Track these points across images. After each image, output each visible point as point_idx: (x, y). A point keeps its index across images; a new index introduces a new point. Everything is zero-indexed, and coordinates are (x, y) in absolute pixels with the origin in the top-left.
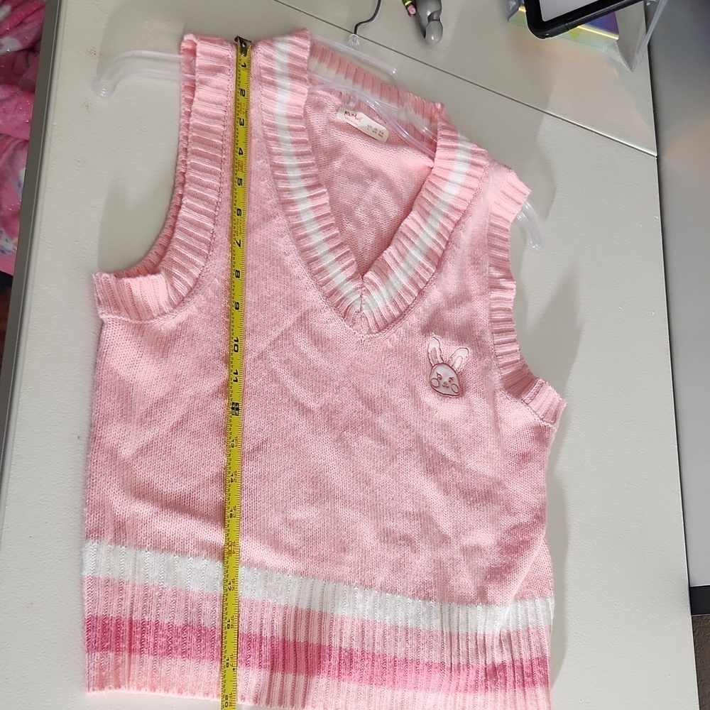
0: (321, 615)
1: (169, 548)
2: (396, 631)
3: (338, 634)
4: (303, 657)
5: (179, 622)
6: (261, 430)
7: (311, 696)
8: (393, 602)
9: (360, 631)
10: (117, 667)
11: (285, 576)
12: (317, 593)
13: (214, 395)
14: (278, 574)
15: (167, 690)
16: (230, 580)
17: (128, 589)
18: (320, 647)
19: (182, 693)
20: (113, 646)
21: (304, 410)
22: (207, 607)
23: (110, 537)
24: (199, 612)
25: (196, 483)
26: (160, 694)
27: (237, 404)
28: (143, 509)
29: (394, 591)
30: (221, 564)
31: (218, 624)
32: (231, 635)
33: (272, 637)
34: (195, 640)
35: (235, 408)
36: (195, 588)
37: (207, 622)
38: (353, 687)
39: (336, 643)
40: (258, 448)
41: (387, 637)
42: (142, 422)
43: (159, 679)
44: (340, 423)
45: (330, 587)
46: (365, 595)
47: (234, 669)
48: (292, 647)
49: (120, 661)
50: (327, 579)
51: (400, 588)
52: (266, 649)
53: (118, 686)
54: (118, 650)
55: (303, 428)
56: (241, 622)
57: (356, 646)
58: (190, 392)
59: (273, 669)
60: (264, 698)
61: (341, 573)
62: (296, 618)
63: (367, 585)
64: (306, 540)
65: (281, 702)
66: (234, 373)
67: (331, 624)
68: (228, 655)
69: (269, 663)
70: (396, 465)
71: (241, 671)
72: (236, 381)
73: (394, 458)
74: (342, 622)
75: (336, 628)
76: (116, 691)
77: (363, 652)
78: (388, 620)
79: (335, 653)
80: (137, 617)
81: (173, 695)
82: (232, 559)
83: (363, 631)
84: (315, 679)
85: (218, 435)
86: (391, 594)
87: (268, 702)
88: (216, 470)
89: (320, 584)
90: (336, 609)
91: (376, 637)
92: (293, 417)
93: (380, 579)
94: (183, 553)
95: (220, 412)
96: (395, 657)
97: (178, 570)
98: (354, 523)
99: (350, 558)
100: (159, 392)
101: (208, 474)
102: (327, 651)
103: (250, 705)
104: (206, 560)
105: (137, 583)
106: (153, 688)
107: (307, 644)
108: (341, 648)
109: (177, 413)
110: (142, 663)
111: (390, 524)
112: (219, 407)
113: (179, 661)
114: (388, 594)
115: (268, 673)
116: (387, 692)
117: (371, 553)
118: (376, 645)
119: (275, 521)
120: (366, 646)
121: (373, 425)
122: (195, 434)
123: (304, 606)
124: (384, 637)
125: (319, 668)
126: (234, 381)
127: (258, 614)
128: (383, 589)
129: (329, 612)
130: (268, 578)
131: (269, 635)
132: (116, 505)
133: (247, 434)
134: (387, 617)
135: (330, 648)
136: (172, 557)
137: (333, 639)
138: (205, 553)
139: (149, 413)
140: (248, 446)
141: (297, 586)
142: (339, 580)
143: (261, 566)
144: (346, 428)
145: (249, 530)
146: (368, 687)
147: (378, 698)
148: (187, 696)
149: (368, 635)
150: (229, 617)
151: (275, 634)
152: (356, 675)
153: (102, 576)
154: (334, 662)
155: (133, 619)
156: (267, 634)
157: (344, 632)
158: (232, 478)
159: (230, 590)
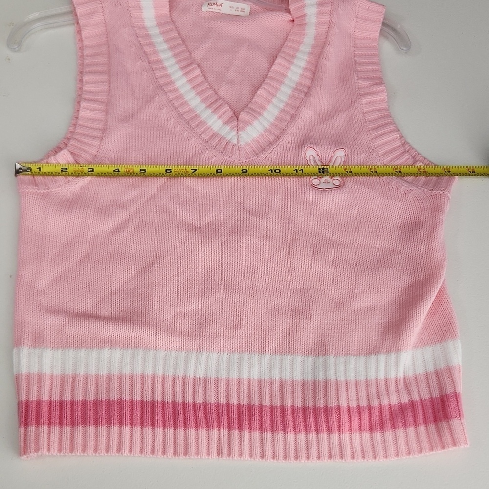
0: (218, 381)
1: (81, 346)
2: (292, 385)
4: (203, 415)
7: (214, 446)
11: (183, 354)
12: (213, 363)
15: (83, 451)
17: (46, 379)
18: (218, 406)
20: (34, 421)
23: (30, 343)
29: (287, 353)
33: (173, 402)
36: (102, 372)
37: (114, 396)
38: (254, 435)
39: (233, 400)
43: (75, 443)
45: (225, 357)
48: (191, 408)
50: (222, 351)
52: (168, 412)
59: (175, 426)
60: (171, 450)
61: (234, 345)
63: (260, 351)
65: (186, 453)
67: (228, 386)
69: (171, 422)
74: (238, 383)
75: (232, 389)
77: (260, 406)
78: (284, 376)
83: (260, 389)
84: (215, 432)
87: (175, 453)
89: (215, 356)
90: (231, 373)
91: (273, 392)
94: (92, 348)
96: (292, 406)
97: (88, 360)
102: (225, 408)
105: (54, 374)
107: (206, 404)
108: (238, 405)
115: (172, 431)
118: (273, 398)
120: (262, 400)
123: (201, 374)
124: (280, 391)
125: (219, 422)
128: (276, 352)
129: (224, 377)
131: (170, 401)
135: (227, 405)
138: (110, 344)
141: (194, 360)
142: (233, 351)
148: (101, 454)
151: (175, 400)
155: (52, 400)
156: (168, 399)
157: (240, 391)
158: (374, 172)
159: (450, 172)
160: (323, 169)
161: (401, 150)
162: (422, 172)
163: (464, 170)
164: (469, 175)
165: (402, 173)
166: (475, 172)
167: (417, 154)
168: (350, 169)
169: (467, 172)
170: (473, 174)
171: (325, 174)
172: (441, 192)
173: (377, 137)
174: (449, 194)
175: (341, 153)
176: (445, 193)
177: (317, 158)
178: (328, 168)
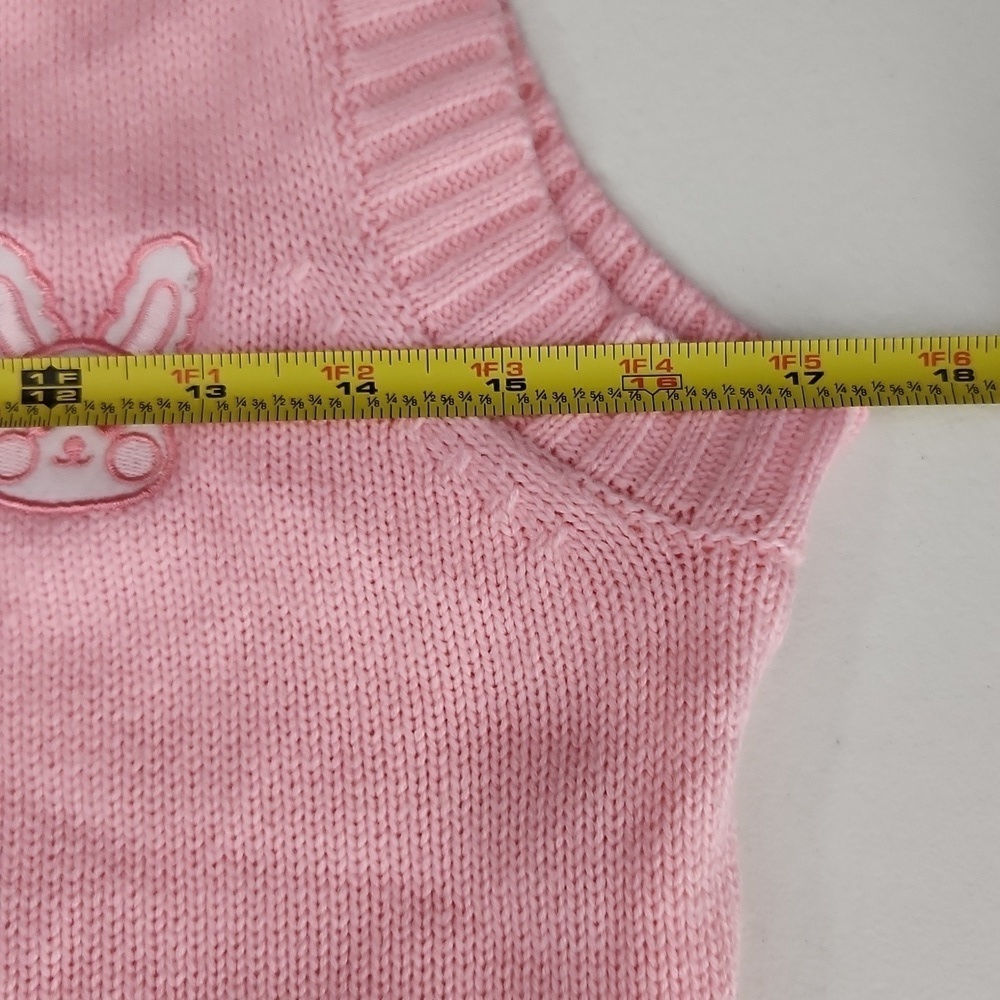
27: (26, 377)
35: (48, 388)
158: (359, 389)
159: (819, 375)
160: (50, 374)
161: (541, 231)
162: (651, 383)
163: (906, 365)
164: (936, 396)
165: (529, 391)
166: (971, 375)
167: (639, 251)
168: (215, 371)
169: (927, 375)
170: (961, 386)
171: (59, 409)
172: (739, 542)
173: (392, 156)
174: (786, 552)
175: (169, 264)
176: (763, 547)
177: (33, 296)
178: (77, 371)
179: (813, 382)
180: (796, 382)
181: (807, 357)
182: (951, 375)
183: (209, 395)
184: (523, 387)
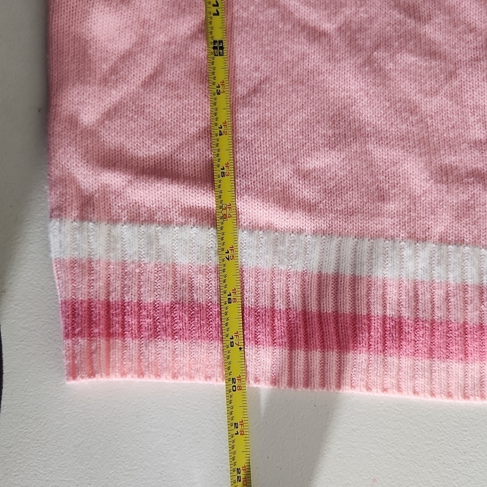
0: (355, 280)
1: (150, 220)
2: (465, 291)
3: (380, 301)
4: (332, 330)
5: (166, 300)
6: (257, 69)
7: (347, 375)
8: (459, 255)
9: (411, 294)
10: (91, 353)
11: (302, 237)
12: (348, 253)
13: (193, 37)
14: (292, 235)
15: (158, 375)
16: (227, 247)
17: (100, 268)
18: (355, 318)
19: (177, 377)
20: (86, 332)
21: (315, 35)
22: (200, 281)
23: (75, 213)
24: (191, 286)
25: (177, 142)
26: (149, 380)
27: (221, 42)
28: (114, 180)
29: (459, 242)
30: (215, 231)
31: (215, 299)
32: (234, 311)
33: (288, 309)
34: (187, 319)
35: (218, 47)
36: (183, 261)
37: (201, 298)
38: (406, 362)
39: (377, 311)
40: (255, 91)
41: (452, 300)
42: (105, 81)
43: (146, 364)
44: (368, 43)
45: (366, 244)
46: (416, 251)
47: (240, 349)
48: (315, 320)
49: (93, 347)
50: (360, 236)
51: (468, 238)
52: (280, 324)
53: (92, 374)
54: (91, 335)
55: (315, 56)
56: (246, 295)
57: (406, 314)
58: (162, 38)
59: (292, 345)
60: (285, 379)
61: (379, 227)
62: (320, 285)
63: (417, 238)
64: (328, 192)
65: (307, 383)
66: (214, 5)
67: (369, 289)
68: (231, 333)
69: (285, 340)
70: (456, 83)
71: (250, 350)
72: (218, 14)
73: (451, 75)
74: (385, 285)
75: (377, 293)
76: (90, 380)
77: (416, 320)
78: (453, 278)
79: (376, 324)
80: (115, 297)
81: (166, 380)
82: (229, 224)
83: (416, 296)
84: (350, 355)
85: (202, 82)
86: (454, 246)
87: (291, 383)
88: (203, 124)
89: (350, 242)
90: (374, 270)
91: (436, 300)
92: (300, 46)
93: (438, 229)
94: (167, 223)
95: (203, 54)
96: (465, 323)
97: (162, 243)
98: (395, 164)
99: (391, 207)
100: (123, 44)
101: (193, 130)
102: (365, 321)
103: (267, 387)
104: (195, 228)
105: (113, 261)
106: (141, 374)
107: (337, 315)
108: (385, 317)
109: (148, 65)
110: (124, 347)
111: (450, 159)
112: (200, 50)
113: (170, 344)
114: (451, 246)
115: (286, 351)
116: (457, 367)
117: (423, 199)
118: (436, 310)
119: (283, 174)
120: (421, 312)
121: (417, 37)
122: (172, 86)
123: (330, 270)
124: (447, 299)
125: (355, 341)
126: (214, 14)
127: (267, 284)
128: (443, 240)
129: (364, 275)
130: (279, 241)
131: (283, 307)
132: (80, 177)
133: (240, 75)
134: (451, 275)
135: (369, 317)
136: (153, 229)
137: (372, 307)
138: (193, 220)
139: (114, 70)
140: (241, 90)
141: (318, 248)
142: (377, 236)
143: (269, 228)
144: (377, 47)
145: (247, 188)
146: (427, 362)
147: (444, 375)
148: (184, 381)
149: (425, 298)
150: (229, 290)
151: (291, 306)
152: (408, 348)
153: (67, 257)
154: (376, 334)
155: (111, 300)
156: (280, 305)
157: (388, 297)
158: (220, 131)
159: (228, 259)
160: (222, 48)
171: (212, 50)
178: (223, 55)
179: (226, 258)
180: (226, 253)
181: (233, 256)
182: (229, 297)
183: (217, 90)
184: (222, 177)
